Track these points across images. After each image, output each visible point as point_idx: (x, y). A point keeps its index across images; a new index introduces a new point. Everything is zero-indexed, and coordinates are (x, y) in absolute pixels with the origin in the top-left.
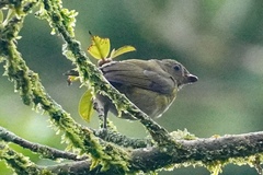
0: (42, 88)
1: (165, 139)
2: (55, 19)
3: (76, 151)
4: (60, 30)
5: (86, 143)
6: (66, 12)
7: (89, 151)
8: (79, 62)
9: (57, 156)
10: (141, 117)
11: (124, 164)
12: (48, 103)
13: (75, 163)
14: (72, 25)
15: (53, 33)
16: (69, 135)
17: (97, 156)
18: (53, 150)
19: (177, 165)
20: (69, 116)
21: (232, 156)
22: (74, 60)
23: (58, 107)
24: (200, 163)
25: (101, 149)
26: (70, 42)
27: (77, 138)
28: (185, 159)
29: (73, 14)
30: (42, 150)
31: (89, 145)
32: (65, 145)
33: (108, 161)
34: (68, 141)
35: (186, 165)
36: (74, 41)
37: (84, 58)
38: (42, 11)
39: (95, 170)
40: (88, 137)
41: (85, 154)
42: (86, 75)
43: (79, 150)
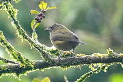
0: (4, 37)
1: (47, 58)
2: (10, 12)
3: (15, 60)
4: (12, 16)
5: (19, 58)
6: (14, 10)
7: (20, 61)
8: (18, 28)
9: (8, 62)
10: (39, 49)
11: (32, 66)
12: (6, 42)
13: (14, 65)
14: (16, 15)
15: (9, 17)
16: (13, 54)
17: (22, 62)
18: (7, 59)
19: (51, 67)
20: (13, 47)
21: (71, 65)
22: (16, 27)
23: (9, 44)
24: (60, 67)
25: (24, 60)
26: (15, 21)
27: (16, 55)
28: (54, 65)
29: (16, 11)
30: (3, 60)
31: (20, 59)
32: (11, 58)
33: (26, 65)
34: (12, 57)
35: (54, 67)
36: (16, 20)
37: (19, 27)
38: (5, 9)
39: (21, 67)
40: (20, 56)
41: (18, 62)
42: (20, 33)
43: (16, 60)
